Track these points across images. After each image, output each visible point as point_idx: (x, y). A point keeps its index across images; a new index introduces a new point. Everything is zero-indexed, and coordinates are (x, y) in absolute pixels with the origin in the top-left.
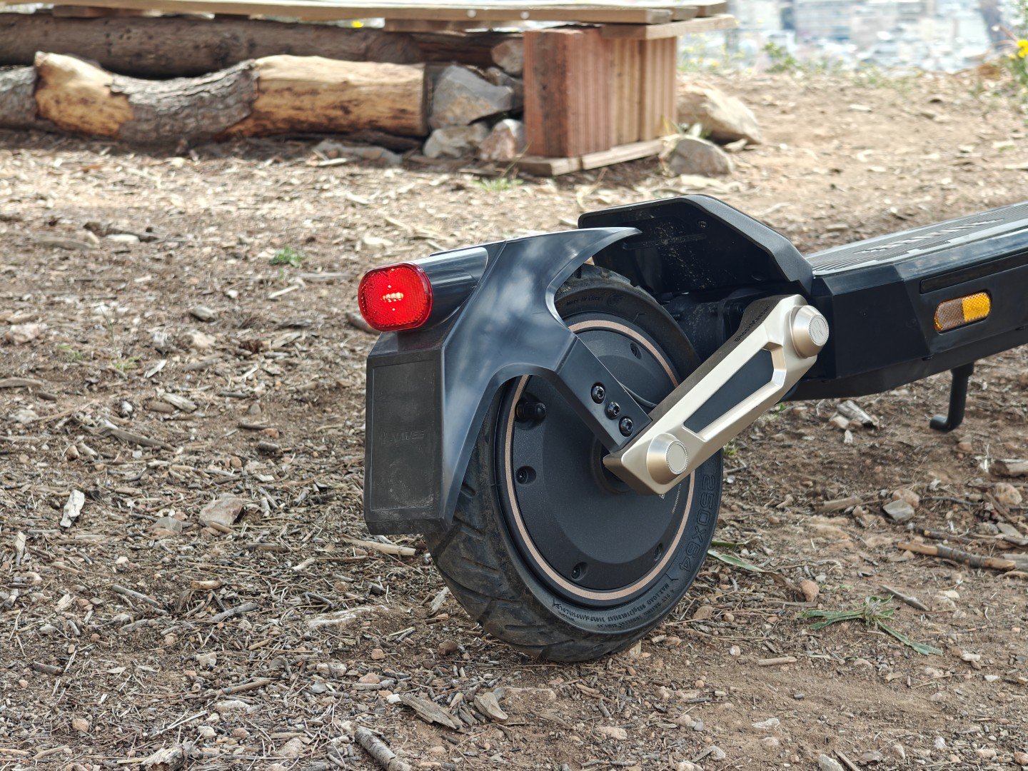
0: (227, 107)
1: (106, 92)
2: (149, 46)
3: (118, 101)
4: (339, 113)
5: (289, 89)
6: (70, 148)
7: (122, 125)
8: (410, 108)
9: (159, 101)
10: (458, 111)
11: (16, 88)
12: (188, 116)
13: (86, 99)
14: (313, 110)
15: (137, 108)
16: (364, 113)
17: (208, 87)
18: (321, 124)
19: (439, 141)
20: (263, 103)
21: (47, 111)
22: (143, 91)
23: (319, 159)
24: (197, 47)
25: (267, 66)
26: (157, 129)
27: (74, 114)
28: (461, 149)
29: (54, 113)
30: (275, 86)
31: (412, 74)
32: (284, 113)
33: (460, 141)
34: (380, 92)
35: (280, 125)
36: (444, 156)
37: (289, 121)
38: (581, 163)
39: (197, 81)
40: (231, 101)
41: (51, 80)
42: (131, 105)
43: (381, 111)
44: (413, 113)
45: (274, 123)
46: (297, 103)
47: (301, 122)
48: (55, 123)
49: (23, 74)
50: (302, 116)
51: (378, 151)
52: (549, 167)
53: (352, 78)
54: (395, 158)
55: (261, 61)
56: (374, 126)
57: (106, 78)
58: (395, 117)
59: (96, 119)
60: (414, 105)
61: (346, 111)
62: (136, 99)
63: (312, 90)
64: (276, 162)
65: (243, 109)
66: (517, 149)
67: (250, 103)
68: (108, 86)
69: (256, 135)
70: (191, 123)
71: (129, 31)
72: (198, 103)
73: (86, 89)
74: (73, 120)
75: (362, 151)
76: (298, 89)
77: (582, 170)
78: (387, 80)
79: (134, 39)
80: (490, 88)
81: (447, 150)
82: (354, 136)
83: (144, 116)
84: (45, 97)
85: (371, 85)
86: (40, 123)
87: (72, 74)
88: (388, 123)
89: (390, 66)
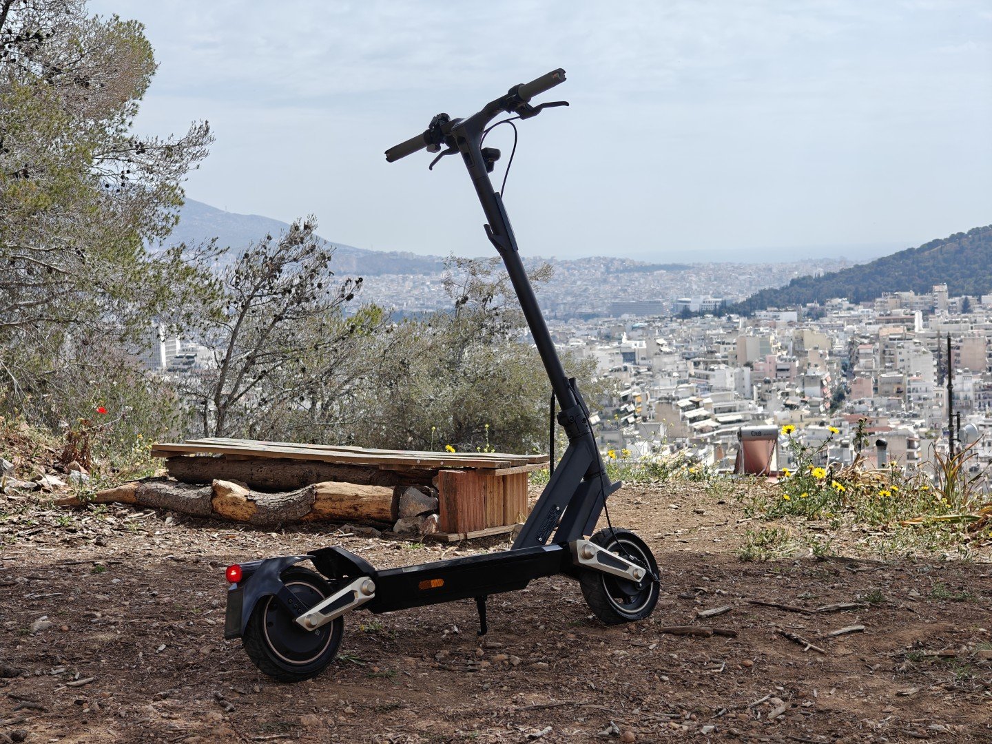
0: (301, 507)
1: (245, 499)
2: (270, 475)
3: (250, 504)
4: (353, 510)
5: (330, 499)
6: (227, 527)
7: (251, 516)
8: (386, 508)
9: (269, 504)
10: (411, 509)
11: (204, 496)
12: (282, 511)
13: (235, 502)
14: (341, 509)
15: (259, 507)
16: (365, 510)
17: (293, 497)
18: (344, 516)
19: (400, 525)
20: (318, 505)
21: (217, 509)
22: (263, 498)
23: (340, 533)
24: (293, 476)
25: (321, 487)
26: (267, 518)
27: (229, 510)
28: (410, 528)
29: (220, 510)
30: (323, 497)
31: (389, 491)
32: (328, 510)
33: (410, 524)
34: (372, 501)
35: (326, 516)
36: (401, 532)
37: (330, 514)
38: (466, 536)
39: (289, 494)
40: (302, 504)
41: (220, 493)
42: (256, 505)
43: (372, 510)
44: (387, 511)
45: (323, 515)
46: (333, 506)
47: (336, 515)
48: (220, 515)
49: (207, 490)
50: (336, 512)
51: (370, 529)
52: (447, 538)
53: (359, 493)
54: (378, 533)
55: (318, 485)
56: (369, 517)
57: (246, 492)
58: (379, 513)
59: (239, 513)
60: (388, 507)
61: (356, 509)
62: (259, 503)
63: (340, 498)
64: (321, 535)
65: (308, 508)
66: (436, 529)
67: (312, 505)
68: (246, 496)
69: (314, 521)
70: (284, 515)
71: (261, 468)
72: (287, 505)
73: (236, 498)
74: (229, 514)
75: (363, 529)
76: (334, 498)
77: (466, 539)
78: (376, 494)
79: (262, 472)
80: (428, 498)
81: (403, 529)
82: (360, 522)
83: (262, 511)
84: (216, 502)
85: (368, 496)
86: (213, 515)
87: (230, 490)
88: (376, 515)
89: (379, 487)
